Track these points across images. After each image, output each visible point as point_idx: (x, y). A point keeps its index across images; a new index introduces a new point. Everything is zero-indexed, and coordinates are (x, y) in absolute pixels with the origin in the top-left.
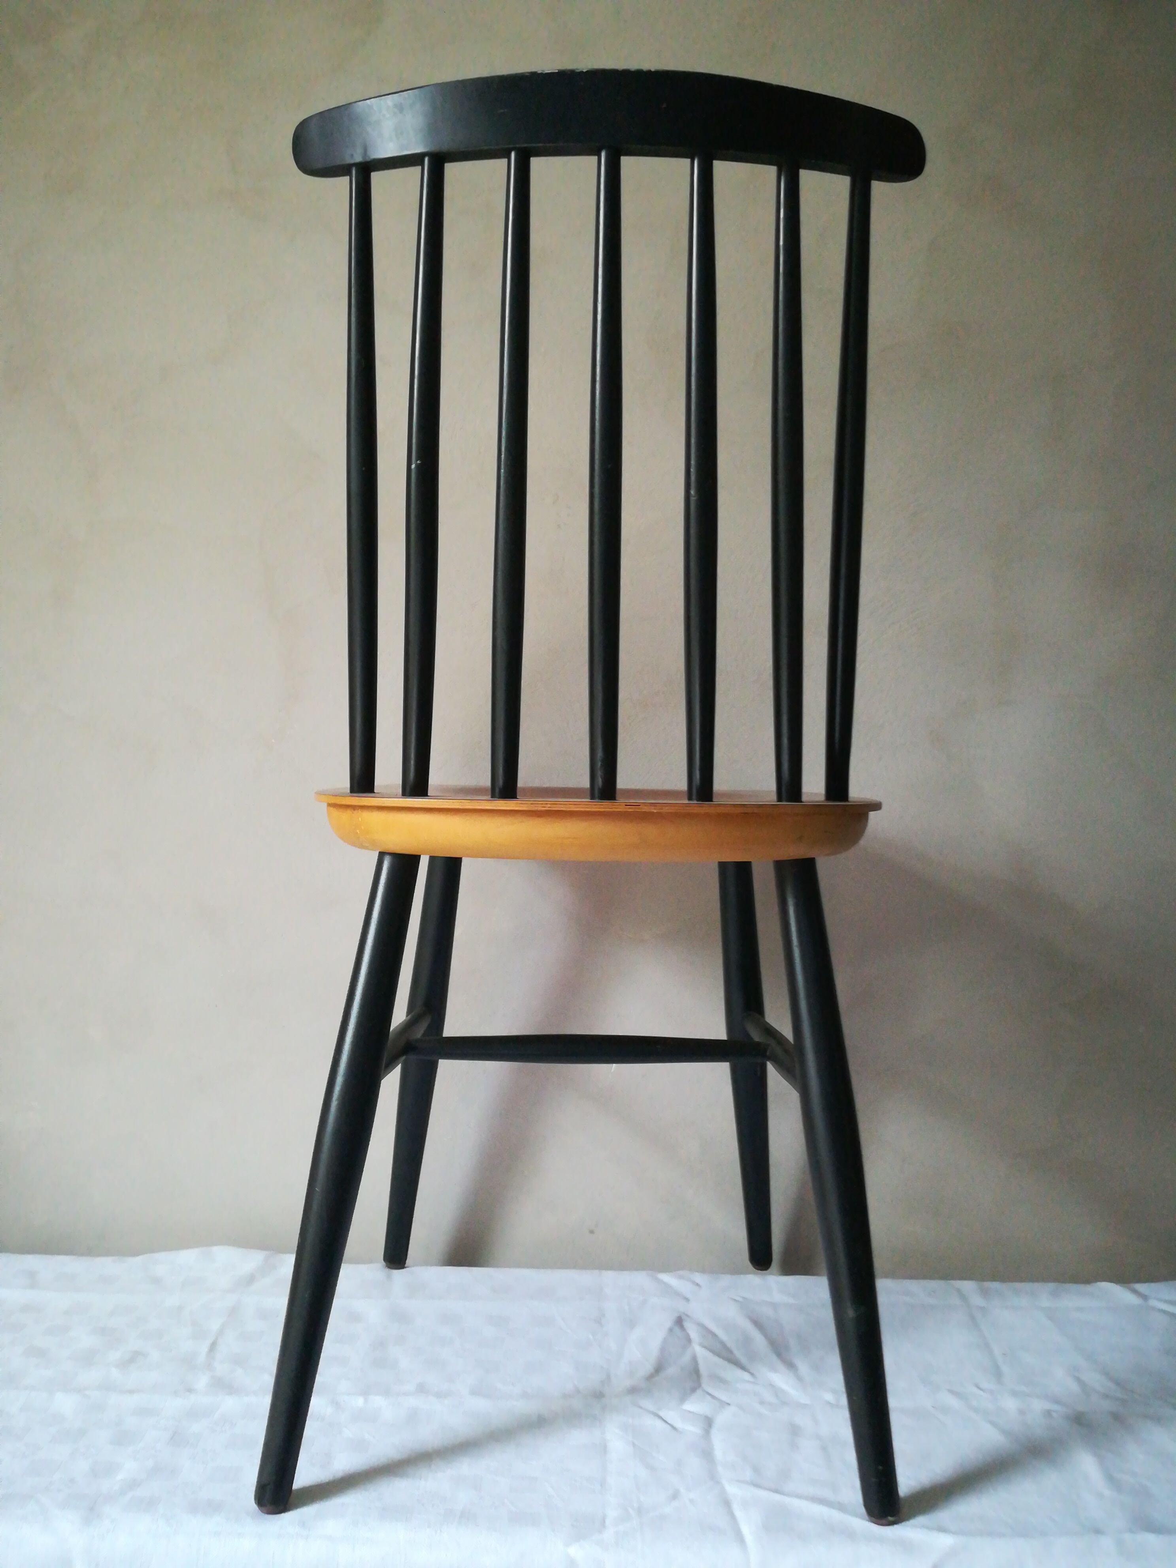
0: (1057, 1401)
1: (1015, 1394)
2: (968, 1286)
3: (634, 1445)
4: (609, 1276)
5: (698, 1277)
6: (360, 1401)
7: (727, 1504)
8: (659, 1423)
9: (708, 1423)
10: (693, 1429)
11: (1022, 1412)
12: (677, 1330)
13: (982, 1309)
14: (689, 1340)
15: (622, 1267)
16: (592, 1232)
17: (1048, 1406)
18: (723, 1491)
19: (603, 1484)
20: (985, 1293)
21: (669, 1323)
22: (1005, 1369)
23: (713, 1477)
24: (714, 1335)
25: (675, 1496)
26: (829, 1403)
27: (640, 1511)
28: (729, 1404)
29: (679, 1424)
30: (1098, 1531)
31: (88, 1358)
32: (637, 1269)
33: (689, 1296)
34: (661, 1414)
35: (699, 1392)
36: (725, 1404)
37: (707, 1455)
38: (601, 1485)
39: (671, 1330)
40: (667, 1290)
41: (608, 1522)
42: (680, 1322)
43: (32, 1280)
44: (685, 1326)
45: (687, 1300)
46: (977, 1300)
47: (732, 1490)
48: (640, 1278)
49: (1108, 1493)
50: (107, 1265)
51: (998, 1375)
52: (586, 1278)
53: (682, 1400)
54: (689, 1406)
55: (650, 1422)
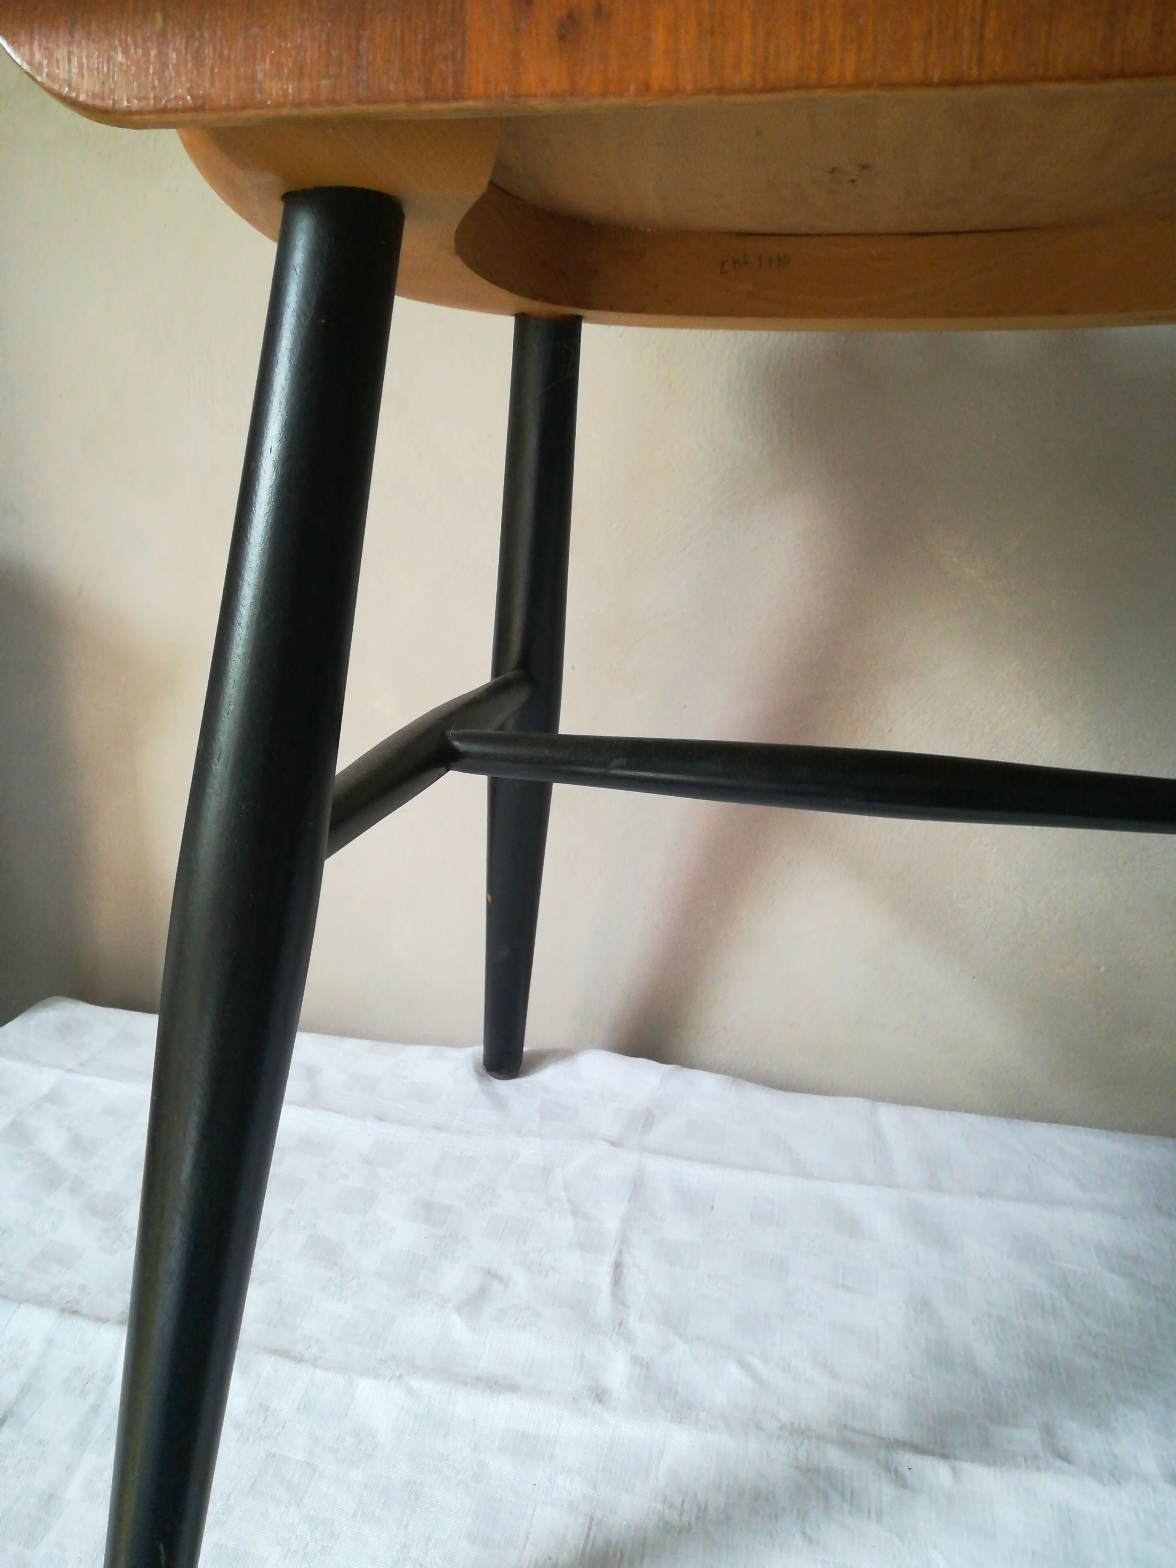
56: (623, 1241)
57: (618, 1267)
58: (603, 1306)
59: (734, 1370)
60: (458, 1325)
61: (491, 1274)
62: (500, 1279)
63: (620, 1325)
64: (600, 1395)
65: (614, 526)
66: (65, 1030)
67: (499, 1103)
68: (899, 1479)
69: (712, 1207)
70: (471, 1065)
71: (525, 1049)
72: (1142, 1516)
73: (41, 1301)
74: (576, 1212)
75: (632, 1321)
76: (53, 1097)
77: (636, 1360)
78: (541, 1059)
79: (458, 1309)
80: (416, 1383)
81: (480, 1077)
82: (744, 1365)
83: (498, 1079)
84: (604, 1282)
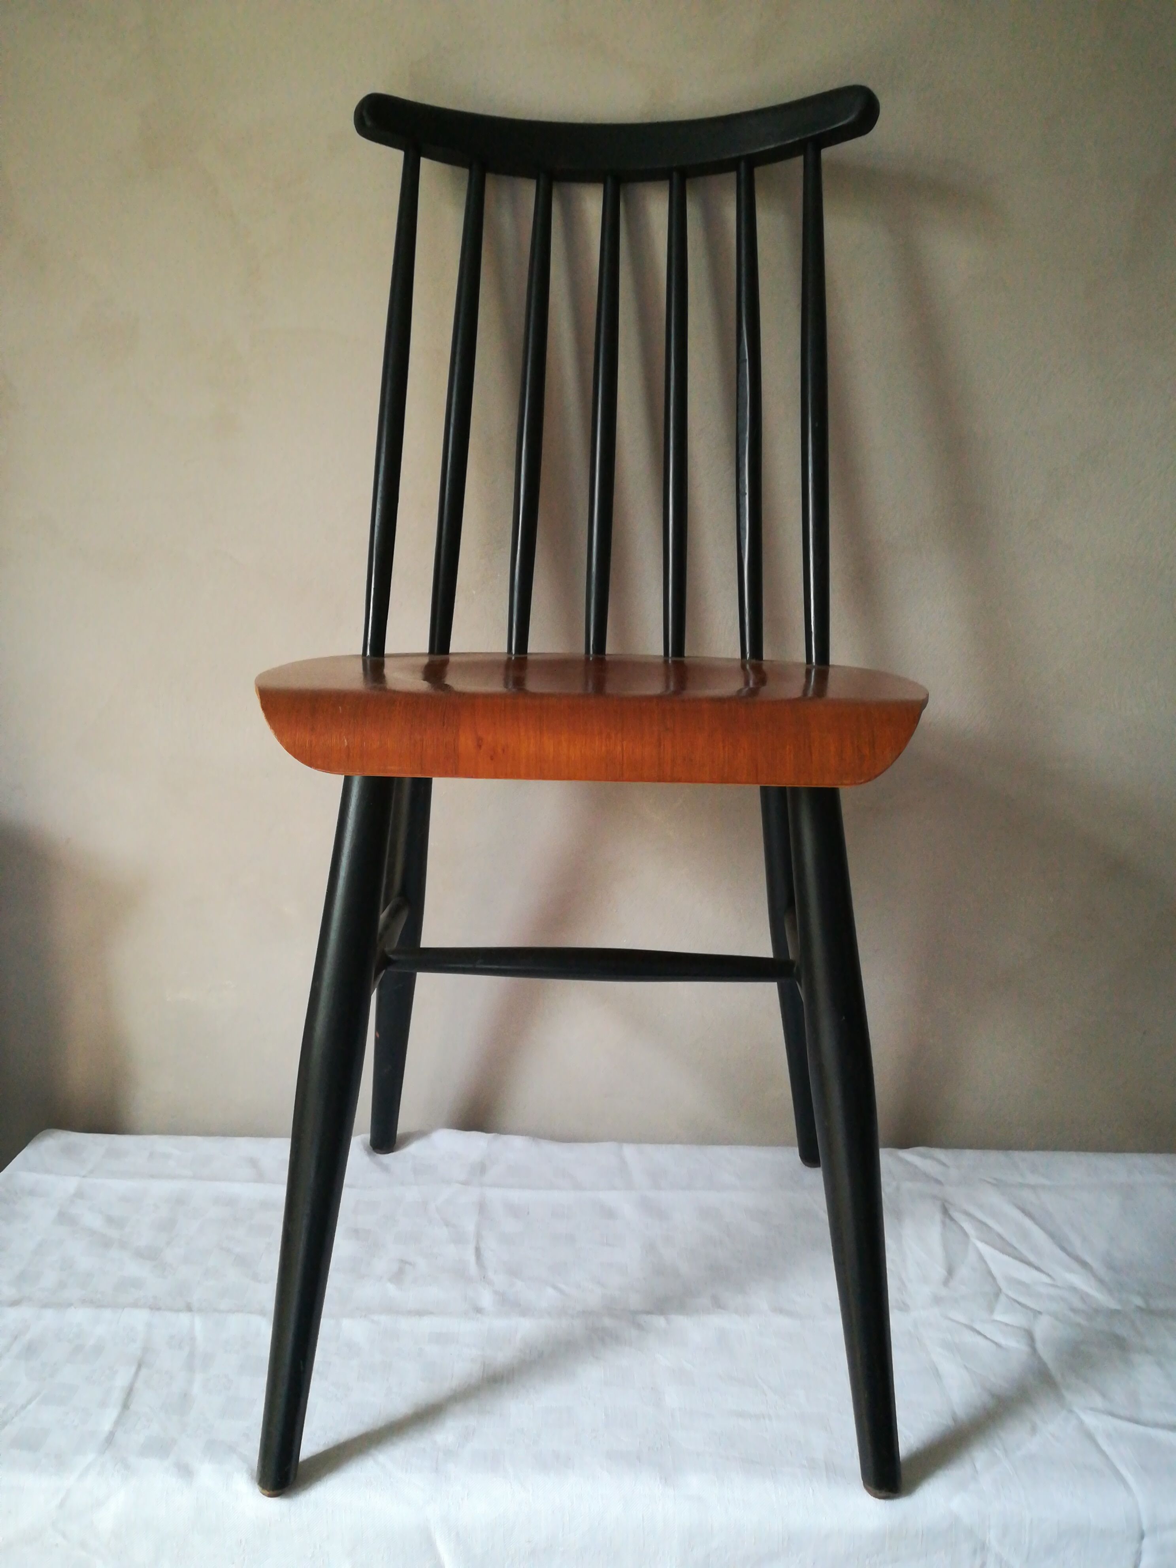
3: (966, 1368)
14: (966, 1234)
18: (1081, 1422)
21: (934, 1213)
23: (1063, 1405)
24: (987, 1226)
26: (1139, 1309)
28: (1040, 1313)
29: (998, 1338)
33: (940, 1178)
34: (978, 1327)
35: (1002, 1298)
36: (1034, 1313)
37: (1045, 1377)
39: (940, 1222)
40: (917, 1172)
42: (944, 1211)
44: (953, 1217)
45: (938, 1182)
47: (1090, 1421)
53: (991, 1310)
54: (998, 1317)
55: (970, 1338)
56: (479, 1237)
57: (478, 1250)
58: (473, 1268)
59: (550, 1291)
60: (391, 1288)
61: (403, 1262)
62: (410, 1264)
63: (484, 1277)
64: (479, 1310)
65: (444, 793)
66: (68, 1151)
67: (385, 1169)
68: (639, 1327)
69: (528, 1213)
70: (362, 1147)
71: (398, 1132)
72: (758, 1327)
73: (135, 1305)
74: (447, 1224)
75: (490, 1274)
76: (79, 1194)
77: (496, 1293)
78: (409, 1138)
79: (390, 1280)
80: (376, 1317)
81: (369, 1154)
82: (555, 1287)
83: (381, 1153)
84: (471, 1258)
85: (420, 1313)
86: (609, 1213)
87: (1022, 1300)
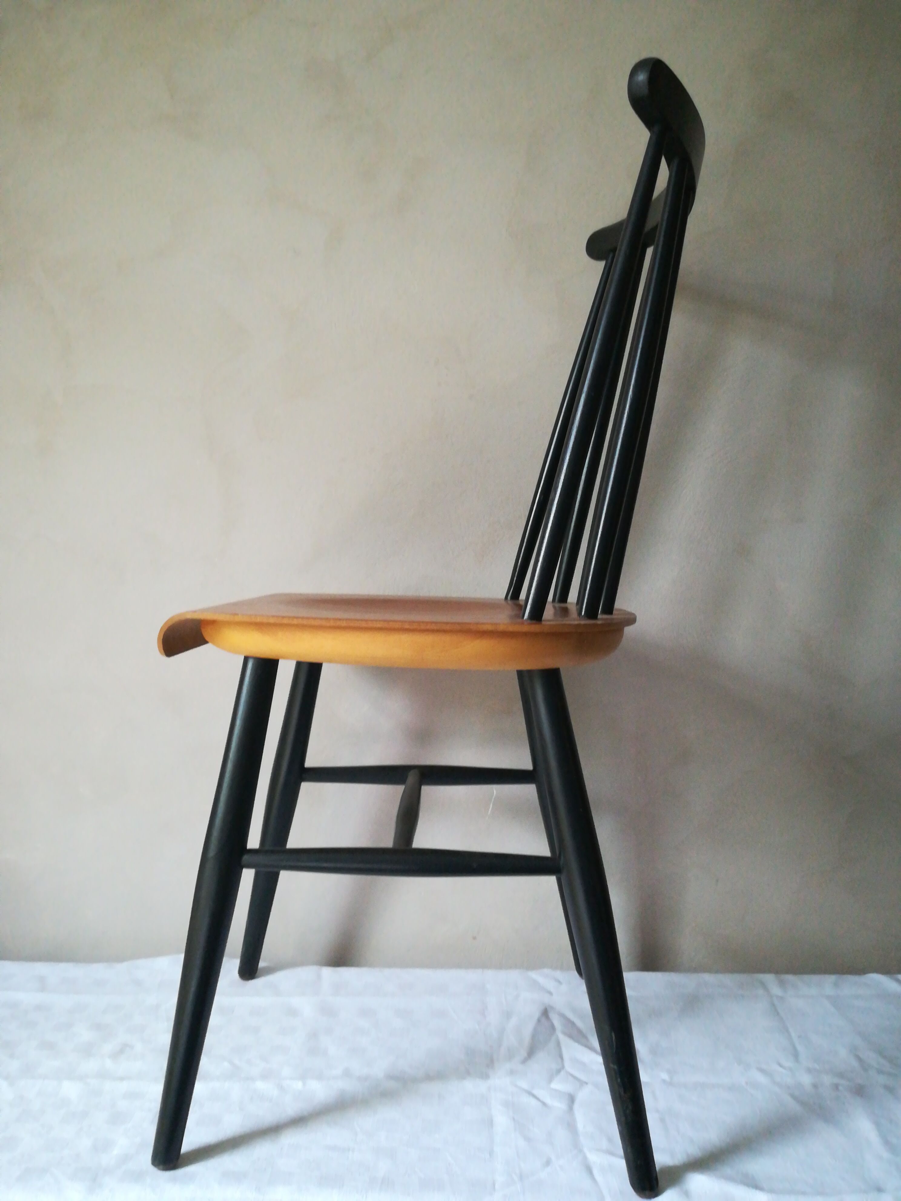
0: (841, 1075)
1: (809, 1071)
2: (769, 978)
3: (514, 1119)
4: (490, 973)
5: (558, 974)
6: (298, 1085)
7: (589, 1170)
8: (533, 1102)
9: (571, 1099)
10: (559, 1105)
11: (815, 1086)
12: (543, 1020)
13: (781, 999)
14: (553, 1028)
15: (500, 966)
16: (474, 938)
17: (836, 1080)
18: (585, 1158)
19: (491, 1153)
20: (782, 984)
21: (537, 1015)
22: (799, 1048)
23: (577, 1146)
24: (573, 1024)
25: (548, 1163)
26: (664, 1081)
27: (521, 1177)
28: (586, 1083)
29: (548, 1101)
30: (879, 1190)
31: (88, 1050)
32: (510, 968)
33: (552, 990)
34: (535, 1092)
35: (563, 1073)
36: (583, 1083)
37: (571, 1127)
38: (490, 1155)
39: (539, 1021)
40: (535, 985)
41: (497, 1186)
42: (545, 1013)
43: (42, 985)
44: (550, 1016)
45: (550, 993)
46: (776, 990)
47: (593, 1158)
48: (514, 976)
49: (886, 1155)
50: (99, 970)
51: (796, 1055)
52: (472, 976)
53: (550, 1080)
54: (555, 1085)
55: (526, 1099)
60: (109, 1062)
61: (126, 1045)
62: (130, 1046)
79: (110, 1057)
80: (89, 1081)
85: (122, 1079)
86: (293, 1012)
87: (577, 1074)
